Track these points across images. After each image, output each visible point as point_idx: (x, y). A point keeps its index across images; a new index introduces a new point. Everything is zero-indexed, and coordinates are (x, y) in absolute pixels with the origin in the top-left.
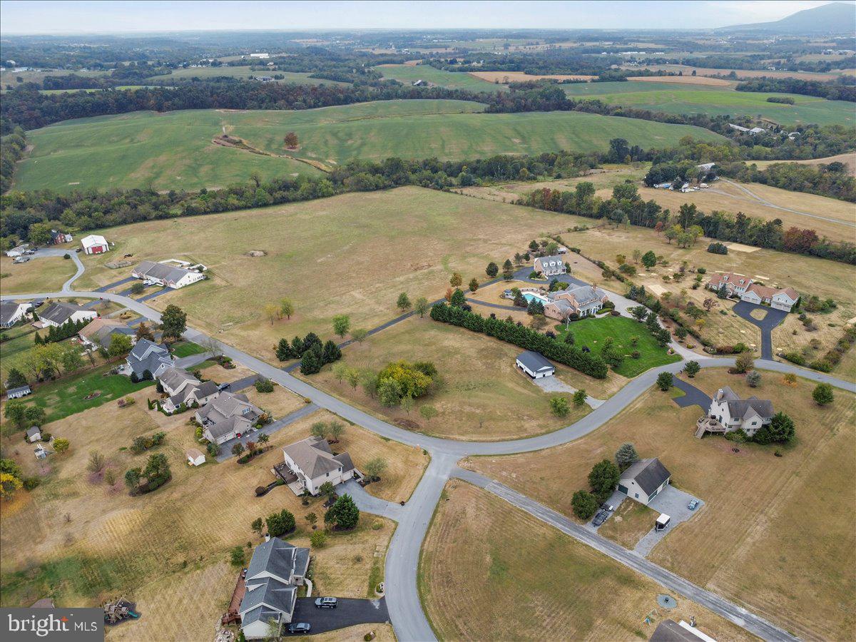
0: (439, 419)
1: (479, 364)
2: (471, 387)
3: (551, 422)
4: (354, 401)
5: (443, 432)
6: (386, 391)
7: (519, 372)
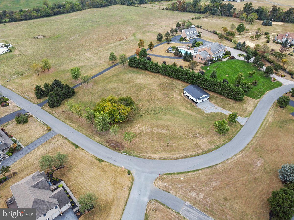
0: (138, 139)
1: (160, 95)
2: (157, 112)
3: (216, 138)
5: (141, 151)
6: (99, 122)
7: (186, 99)
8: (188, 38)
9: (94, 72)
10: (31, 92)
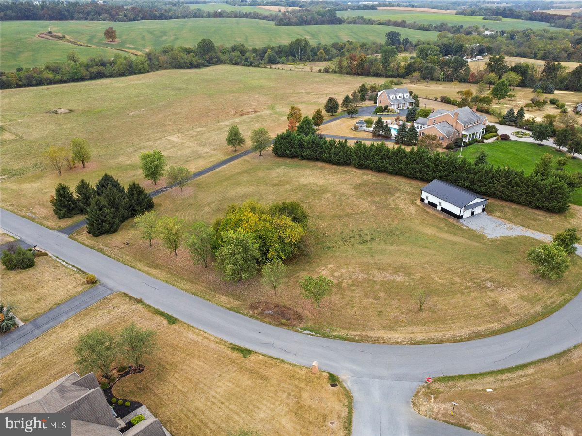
0: (336, 298)
1: (364, 204)
2: (368, 238)
3: (538, 289)
4: (176, 274)
6: (232, 255)
7: (431, 210)
8: (394, 108)
9: (192, 168)
10: (43, 206)
